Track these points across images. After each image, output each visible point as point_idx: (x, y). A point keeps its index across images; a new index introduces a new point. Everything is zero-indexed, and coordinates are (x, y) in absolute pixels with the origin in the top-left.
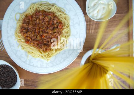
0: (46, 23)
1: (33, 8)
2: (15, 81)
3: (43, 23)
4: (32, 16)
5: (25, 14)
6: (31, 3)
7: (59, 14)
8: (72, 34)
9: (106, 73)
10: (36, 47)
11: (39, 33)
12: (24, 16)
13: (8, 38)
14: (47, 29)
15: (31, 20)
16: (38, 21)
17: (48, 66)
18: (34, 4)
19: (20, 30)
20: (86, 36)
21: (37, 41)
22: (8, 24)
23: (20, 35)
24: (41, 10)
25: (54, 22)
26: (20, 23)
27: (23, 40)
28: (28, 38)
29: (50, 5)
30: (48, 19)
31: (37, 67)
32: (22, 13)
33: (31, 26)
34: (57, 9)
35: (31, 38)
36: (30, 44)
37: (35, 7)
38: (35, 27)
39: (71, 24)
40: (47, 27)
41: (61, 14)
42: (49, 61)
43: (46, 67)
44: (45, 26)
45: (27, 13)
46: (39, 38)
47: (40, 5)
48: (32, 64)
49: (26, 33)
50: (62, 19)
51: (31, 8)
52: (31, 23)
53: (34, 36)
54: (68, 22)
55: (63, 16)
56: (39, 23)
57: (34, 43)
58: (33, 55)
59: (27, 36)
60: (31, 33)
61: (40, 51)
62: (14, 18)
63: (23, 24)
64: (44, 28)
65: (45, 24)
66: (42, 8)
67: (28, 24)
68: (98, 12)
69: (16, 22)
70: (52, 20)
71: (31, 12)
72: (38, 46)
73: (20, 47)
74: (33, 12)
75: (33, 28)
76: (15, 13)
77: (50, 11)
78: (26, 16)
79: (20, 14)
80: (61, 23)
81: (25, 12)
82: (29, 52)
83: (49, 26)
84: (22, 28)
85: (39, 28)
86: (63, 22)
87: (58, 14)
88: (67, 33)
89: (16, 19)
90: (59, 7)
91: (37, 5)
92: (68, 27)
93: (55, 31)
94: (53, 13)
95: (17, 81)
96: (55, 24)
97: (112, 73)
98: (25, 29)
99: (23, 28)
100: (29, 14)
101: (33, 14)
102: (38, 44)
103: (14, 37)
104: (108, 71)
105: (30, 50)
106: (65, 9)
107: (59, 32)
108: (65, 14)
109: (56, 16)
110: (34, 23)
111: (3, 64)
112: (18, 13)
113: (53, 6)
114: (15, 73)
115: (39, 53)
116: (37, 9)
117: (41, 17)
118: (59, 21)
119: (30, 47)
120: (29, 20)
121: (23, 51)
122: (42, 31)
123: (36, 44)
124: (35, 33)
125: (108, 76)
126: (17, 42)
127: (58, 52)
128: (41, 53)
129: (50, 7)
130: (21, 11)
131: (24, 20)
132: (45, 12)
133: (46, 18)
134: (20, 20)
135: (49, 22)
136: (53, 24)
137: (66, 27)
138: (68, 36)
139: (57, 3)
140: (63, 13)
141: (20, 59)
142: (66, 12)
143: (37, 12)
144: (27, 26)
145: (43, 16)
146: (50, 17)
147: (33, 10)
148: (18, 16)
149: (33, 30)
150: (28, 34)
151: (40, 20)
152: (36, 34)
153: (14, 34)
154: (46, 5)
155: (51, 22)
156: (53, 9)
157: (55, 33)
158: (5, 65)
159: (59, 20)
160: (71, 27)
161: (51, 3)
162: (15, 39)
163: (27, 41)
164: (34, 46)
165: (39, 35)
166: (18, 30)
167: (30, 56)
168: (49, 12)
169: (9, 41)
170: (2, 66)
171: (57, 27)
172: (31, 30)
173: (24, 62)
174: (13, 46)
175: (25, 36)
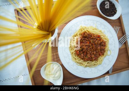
0: (88, 53)
2: (101, 7)
3: (90, 52)
4: (100, 55)
6: (102, 64)
8: (68, 49)
9: (38, 26)
10: (92, 34)
11: (92, 45)
12: (105, 54)
13: (113, 36)
14: (87, 48)
16: (95, 53)
18: (100, 64)
21: (92, 39)
22: (115, 46)
23: (105, 40)
24: (94, 61)
25: (84, 55)
26: (106, 48)
27: (102, 37)
28: (99, 39)
29: (88, 66)
30: (88, 55)
31: (88, 20)
33: (99, 48)
34: (83, 64)
35: (97, 39)
36: (96, 36)
37: (98, 62)
38: (96, 48)
39: (71, 56)
41: (79, 62)
42: (80, 26)
43: (81, 21)
46: (92, 41)
47: (95, 64)
49: (101, 43)
50: (78, 58)
52: (99, 51)
53: (95, 41)
54: (73, 57)
55: (77, 61)
56: (93, 51)
57: (94, 36)
58: (93, 28)
59: (100, 40)
60: (98, 43)
61: (88, 32)
62: (111, 51)
63: (104, 49)
64: (89, 49)
65: (89, 52)
66: (93, 63)
67: (101, 49)
68: (53, 68)
70: (85, 56)
71: (101, 58)
72: (91, 35)
73: (103, 32)
74: (99, 59)
78: (103, 54)
79: (108, 55)
81: (105, 57)
82: (96, 29)
83: (86, 51)
84: (105, 45)
85: (92, 48)
86: (77, 56)
87: (81, 61)
89: (110, 50)
90: (82, 66)
91: (97, 64)
92: (72, 53)
94: (85, 61)
95: (100, 7)
96: (82, 53)
97: (34, 27)
98: (102, 45)
100: (102, 56)
101: (99, 57)
102: (91, 36)
103: (109, 38)
105: (95, 31)
106: (77, 66)
109: (82, 59)
110: (97, 51)
111: (112, 17)
112: (110, 55)
113: (86, 66)
114: (102, 13)
116: (97, 61)
117: (93, 56)
119: (96, 33)
120: (101, 52)
121: (100, 29)
122: (90, 46)
123: (93, 36)
125: (36, 24)
126: (105, 34)
127: (75, 34)
128: (87, 31)
130: (107, 57)
131: (104, 51)
132: (91, 61)
133: (89, 56)
134: (107, 50)
136: (83, 53)
137: (74, 53)
138: (71, 47)
139: (84, 68)
140: (78, 63)
141: (101, 23)
142: (76, 63)
143: (96, 59)
144: (102, 47)
145: (92, 58)
146: (87, 58)
147: (99, 60)
148: (109, 53)
151: (93, 54)
152: (94, 44)
153: (109, 40)
154: (91, 65)
156: (85, 63)
158: (111, 16)
159: (80, 57)
160: (69, 53)
161: (88, 68)
162: (107, 36)
163: (99, 37)
164: (94, 34)
165: (92, 42)
166: (107, 43)
167: (94, 26)
168: (88, 61)
170: (113, 15)
171: (80, 51)
172: (98, 45)
173: (98, 21)
174: (108, 31)
175: (102, 40)
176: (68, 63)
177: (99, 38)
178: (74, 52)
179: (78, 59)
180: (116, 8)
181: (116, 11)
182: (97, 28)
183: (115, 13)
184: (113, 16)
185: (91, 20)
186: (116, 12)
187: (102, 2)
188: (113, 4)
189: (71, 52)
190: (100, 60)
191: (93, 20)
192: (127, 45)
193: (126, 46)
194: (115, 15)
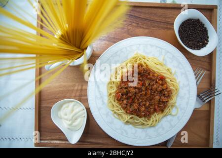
0: (136, 101)
1: (153, 121)
2: (182, 28)
3: (140, 101)
4: (155, 110)
5: (164, 114)
6: (157, 127)
7: (120, 111)
8: (106, 85)
10: (151, 71)
11: (147, 89)
12: (166, 111)
13: (189, 85)
14: (136, 93)
15: (156, 107)
16: (147, 105)
17: (138, 46)
18: (152, 126)
19: (171, 93)
21: (150, 79)
22: (187, 103)
23: (171, 88)
24: (144, 118)
25: (127, 102)
26: (171, 102)
27: (168, 80)
28: (160, 82)
29: (131, 123)
30: (135, 105)
31: (152, 46)
32: (168, 115)
33: (157, 97)
34: (122, 118)
35: (157, 82)
36: (158, 76)
37: (150, 122)
38: (151, 96)
39: (107, 98)
40: (135, 96)
41: (117, 111)
42: (136, 52)
43: (140, 45)
44: (138, 98)
45: (161, 115)
46: (147, 82)
47: (144, 124)
48: (158, 49)
49: (163, 90)
50: (117, 105)
51: (156, 121)
52: (156, 102)
53: (153, 85)
54: (109, 101)
55: (115, 109)
56: (146, 101)
57: (154, 76)
58: (156, 61)
59: (162, 85)
60: (157, 89)
61: (147, 66)
62: (179, 110)
63: (167, 102)
64: (139, 95)
65: (138, 100)
66: (141, 120)
67: (160, 101)
68: (73, 111)
69: (176, 104)
70: (129, 105)
71: (156, 116)
72: (149, 71)
73: (173, 72)
74: (153, 116)
75: (153, 95)
76: (177, 116)
77: (132, 116)
78: (162, 111)
79: (171, 114)
80: (117, 100)
81: (165, 116)
82: (161, 64)
83: (133, 97)
84: (169, 96)
85: (146, 94)
87: (122, 111)
88: (111, 87)
89: (176, 107)
90: (120, 120)
91: (148, 124)
92: (110, 94)
93: (125, 91)
94: (127, 113)
95: (179, 29)
96: (125, 99)
98: (164, 95)
99: (167, 95)
100: (159, 114)
101: (153, 113)
102: (149, 74)
103: (181, 85)
104: (60, 38)
105: (159, 67)
106: (113, 117)
107: (121, 89)
108: (113, 110)
109: (124, 108)
110: (153, 102)
111: (197, 51)
112: (174, 116)
113: (127, 122)
114: (181, 39)
115: (148, 63)
116: (148, 120)
117: (143, 109)
118: (121, 102)
119: (159, 71)
120: (158, 106)
121: (169, 66)
122: (142, 91)
123: (151, 75)
124: (151, 89)
126: (176, 78)
128: (145, 63)
129: (131, 121)
130: (169, 118)
131: (165, 107)
132: (137, 116)
133: (136, 107)
134: (172, 106)
135: (133, 102)
136: (127, 99)
137: (113, 95)
138: (110, 83)
139: (123, 125)
140: (115, 113)
141: (173, 56)
142: (112, 113)
143: (148, 115)
144: (162, 98)
145: (139, 110)
146: (131, 109)
147: (153, 119)
148: (174, 111)
149: (155, 92)
150: (160, 88)
151: (145, 105)
152: (150, 88)
153: (180, 90)
154: (136, 123)
155: (130, 101)
156: (127, 117)
157: (125, 88)
158: (194, 49)
159: (120, 104)
160: (106, 93)
161: (131, 126)
162: (179, 82)
163: (162, 79)
164: (154, 72)
165: (147, 85)
166: (174, 93)
167: (161, 59)
168: (132, 114)
169: (188, 80)
170: (199, 47)
171: (122, 95)
173: (168, 52)
174: (182, 74)
175: (165, 86)
176: (99, 109)
177: (162, 81)
178: (113, 93)
179: (117, 107)
180: (208, 37)
181: (208, 41)
182: (164, 62)
183: (204, 45)
184: (200, 49)
185: (157, 47)
186: (207, 44)
187: (186, 21)
188: (206, 28)
189: (108, 92)
190: (155, 119)
191: (161, 48)
192: (212, 107)
193: (210, 108)
194: (202, 49)
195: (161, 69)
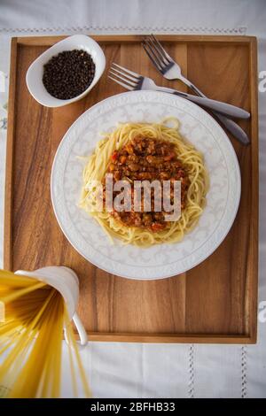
1: (193, 160)
4: (173, 159)
5: (178, 142)
12: (172, 140)
13: (122, 107)
15: (166, 159)
16: (165, 175)
17: (68, 203)
18: (202, 159)
19: (140, 136)
20: (142, 281)
22: (154, 104)
23: (130, 138)
24: (190, 177)
26: (155, 134)
27: (117, 147)
28: (123, 159)
29: (204, 195)
31: (65, 180)
32: (179, 134)
33: (150, 160)
34: (195, 213)
35: (124, 165)
36: (112, 164)
37: (196, 164)
38: (150, 170)
39: (164, 246)
43: (66, 201)
45: (181, 147)
47: (200, 174)
48: (68, 167)
49: (135, 151)
51: (192, 154)
52: (159, 160)
53: (129, 170)
54: (170, 239)
55: (181, 228)
57: (113, 171)
60: (135, 163)
62: (167, 117)
63: (155, 141)
66: (194, 180)
67: (156, 154)
69: (159, 122)
71: (184, 155)
73: (105, 136)
74: (185, 161)
75: (147, 167)
76: (179, 118)
77: (189, 199)
78: (173, 146)
79: (178, 130)
81: (183, 139)
82: (94, 160)
84: (145, 141)
88: (145, 239)
89: (165, 122)
90: (199, 216)
91: (200, 168)
92: (158, 239)
93: (146, 217)
94: (185, 207)
98: (144, 149)
99: (143, 144)
100: (179, 151)
101: (180, 161)
103: (125, 119)
105: (98, 163)
106: (197, 228)
107: (144, 224)
108: (184, 230)
110: (159, 166)
112: (178, 121)
113: (201, 203)
116: (192, 168)
119: (104, 165)
120: (166, 155)
124: (138, 172)
127: (101, 223)
129: (198, 198)
130: (184, 131)
131: (164, 143)
132: (187, 189)
134: (162, 130)
137: (157, 235)
138: (138, 242)
140: (188, 226)
141: (78, 140)
142: (189, 232)
143: (184, 171)
144: (150, 151)
147: (189, 160)
149: (142, 166)
150: (133, 157)
152: (135, 174)
154: (201, 188)
156: (193, 206)
157: (142, 217)
160: (158, 247)
161: (208, 196)
162: (120, 123)
163: (116, 156)
166: (140, 131)
168: (186, 198)
169: (114, 110)
171: (154, 221)
172: (142, 163)
173: (72, 151)
174: (105, 121)
175: (128, 150)
176: (186, 254)
177: (120, 155)
178: (154, 235)
182: (90, 154)
185: (65, 171)
189: (154, 244)
190: (190, 157)
191: (67, 164)
195: (101, 160)
